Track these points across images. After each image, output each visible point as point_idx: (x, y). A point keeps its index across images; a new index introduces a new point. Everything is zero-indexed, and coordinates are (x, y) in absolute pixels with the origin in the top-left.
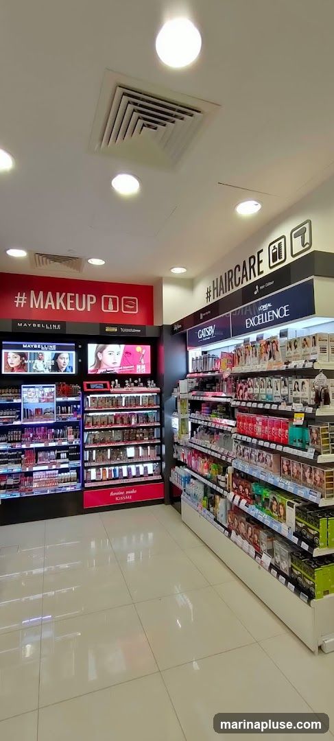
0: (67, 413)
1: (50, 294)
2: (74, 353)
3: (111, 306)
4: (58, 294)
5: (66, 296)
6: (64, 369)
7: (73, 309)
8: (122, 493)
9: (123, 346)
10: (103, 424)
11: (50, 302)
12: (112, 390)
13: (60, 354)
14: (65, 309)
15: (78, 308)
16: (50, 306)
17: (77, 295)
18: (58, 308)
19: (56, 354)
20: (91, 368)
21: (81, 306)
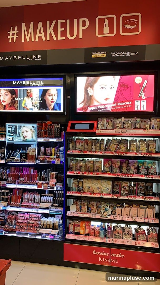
0: (51, 155)
1: (40, 24)
2: (62, 88)
3: (106, 30)
4: (48, 23)
5: (56, 25)
6: (52, 106)
7: (64, 38)
8: (107, 255)
9: (118, 78)
10: (89, 170)
11: (40, 33)
12: (98, 132)
13: (47, 90)
14: (55, 39)
15: (69, 37)
16: (40, 38)
17: (68, 21)
18: (48, 39)
19: (44, 90)
20: (79, 105)
21: (72, 34)
